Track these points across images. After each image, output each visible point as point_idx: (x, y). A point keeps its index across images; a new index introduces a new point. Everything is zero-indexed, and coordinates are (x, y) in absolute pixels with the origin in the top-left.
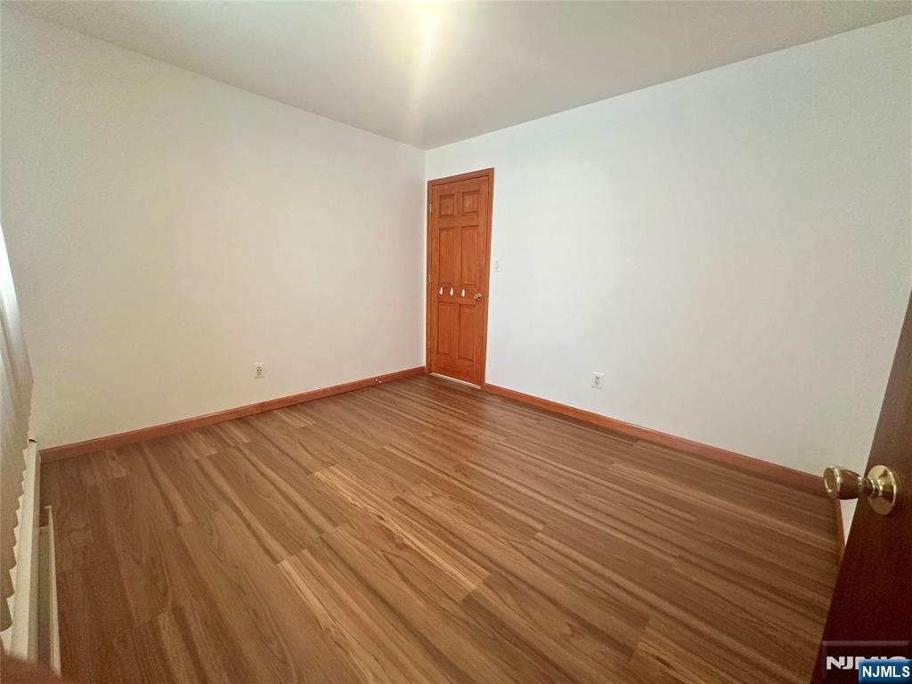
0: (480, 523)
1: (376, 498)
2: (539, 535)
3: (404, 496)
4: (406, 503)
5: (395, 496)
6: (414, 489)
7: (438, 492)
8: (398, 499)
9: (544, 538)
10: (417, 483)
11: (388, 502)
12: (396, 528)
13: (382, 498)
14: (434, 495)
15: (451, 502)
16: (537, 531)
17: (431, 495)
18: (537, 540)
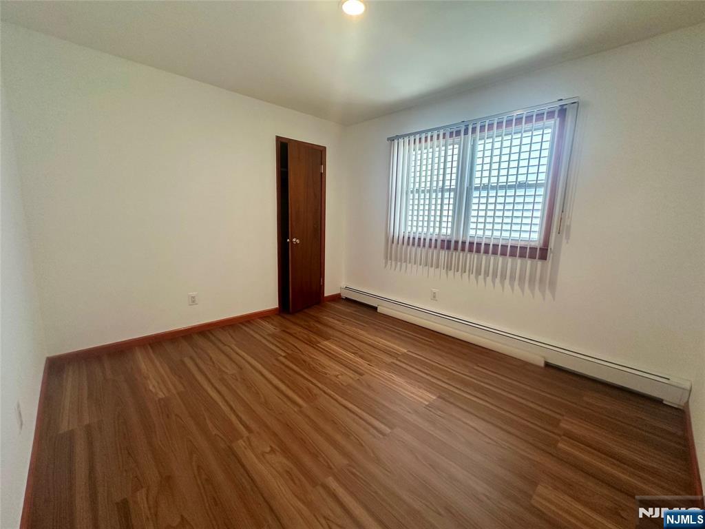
0: (313, 361)
1: (377, 376)
2: (283, 354)
3: (357, 377)
4: (355, 372)
5: (364, 376)
6: (351, 381)
7: (334, 378)
8: (361, 374)
9: (280, 352)
10: (349, 386)
11: (367, 373)
12: (359, 360)
13: (372, 375)
14: (337, 376)
15: (327, 372)
16: (284, 357)
17: (339, 376)
18: (285, 352)
